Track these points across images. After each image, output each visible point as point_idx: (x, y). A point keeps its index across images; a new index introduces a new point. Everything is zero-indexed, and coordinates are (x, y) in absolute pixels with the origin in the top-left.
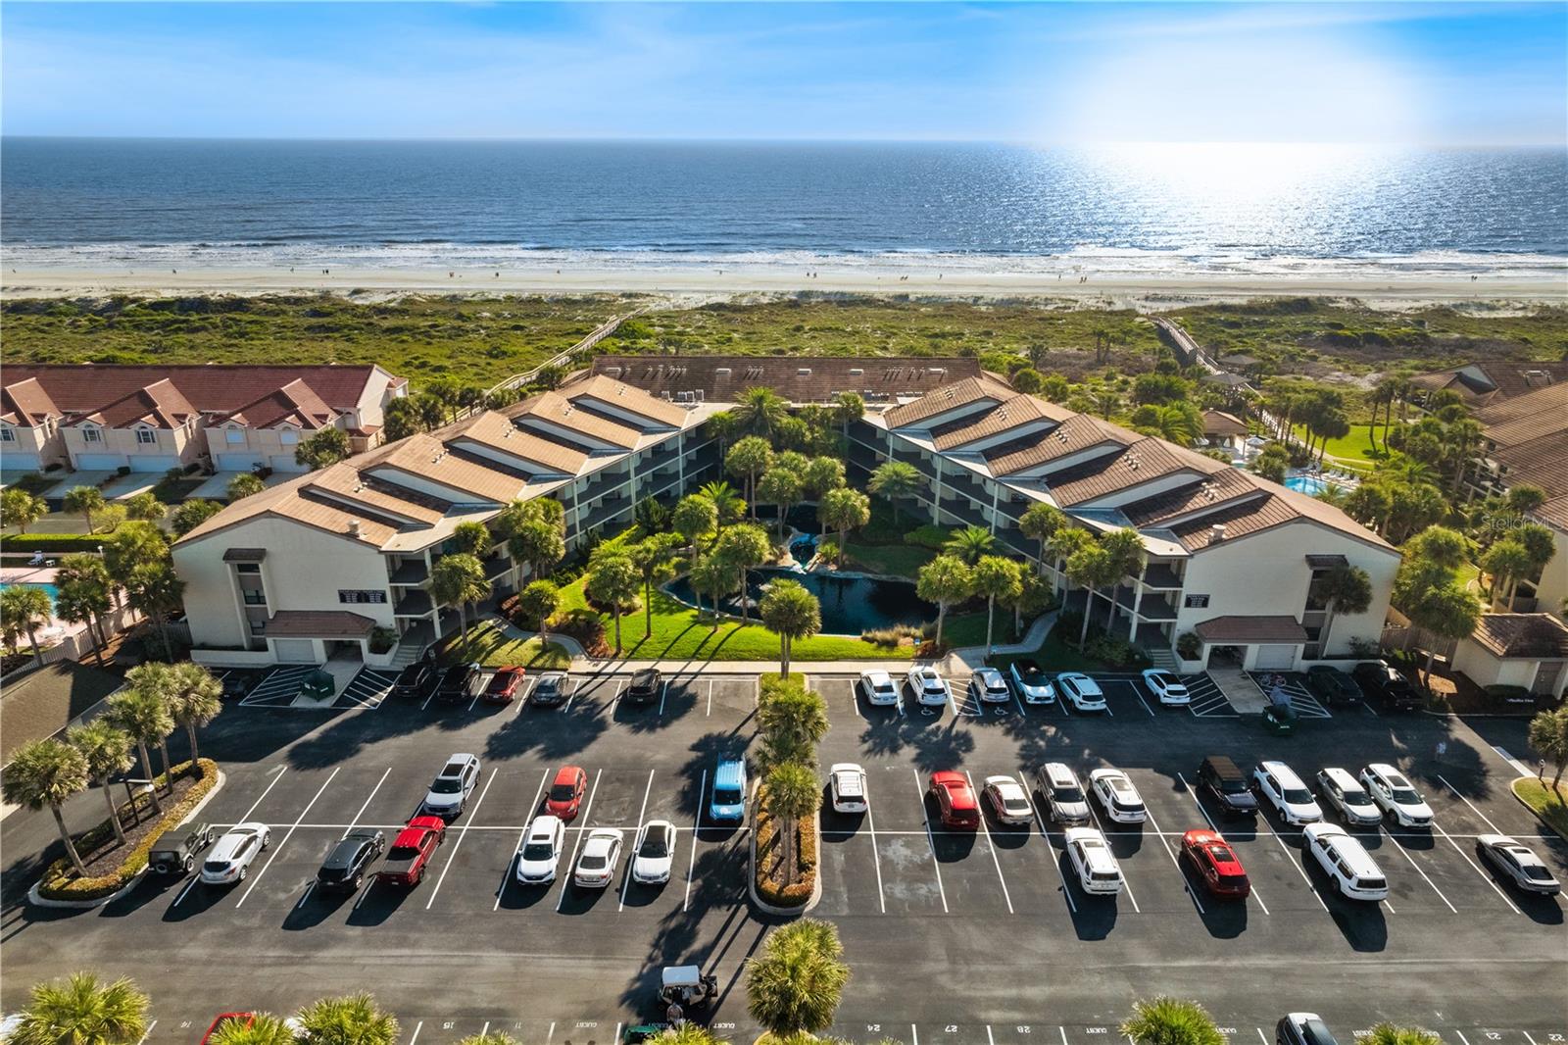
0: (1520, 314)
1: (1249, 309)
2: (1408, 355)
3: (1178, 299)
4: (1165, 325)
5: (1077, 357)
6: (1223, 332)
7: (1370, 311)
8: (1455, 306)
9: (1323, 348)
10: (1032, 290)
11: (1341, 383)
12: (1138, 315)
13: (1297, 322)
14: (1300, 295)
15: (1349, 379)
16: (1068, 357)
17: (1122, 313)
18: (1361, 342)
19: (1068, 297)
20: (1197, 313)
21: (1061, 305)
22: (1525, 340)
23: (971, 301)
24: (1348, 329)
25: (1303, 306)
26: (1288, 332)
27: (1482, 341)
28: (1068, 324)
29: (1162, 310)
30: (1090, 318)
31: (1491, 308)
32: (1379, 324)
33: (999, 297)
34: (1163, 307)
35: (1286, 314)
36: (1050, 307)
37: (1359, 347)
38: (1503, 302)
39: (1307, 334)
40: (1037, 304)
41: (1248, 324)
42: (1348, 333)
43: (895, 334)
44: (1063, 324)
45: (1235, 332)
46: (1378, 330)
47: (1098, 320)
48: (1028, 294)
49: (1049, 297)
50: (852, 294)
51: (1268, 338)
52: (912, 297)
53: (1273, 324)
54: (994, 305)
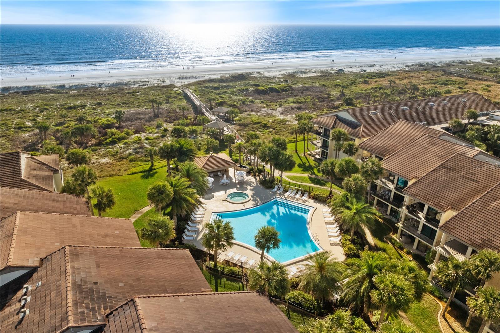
0: (315, 74)
1: (221, 80)
2: (288, 96)
3: (192, 77)
4: (186, 91)
5: (144, 113)
6: (212, 92)
7: (266, 77)
8: (293, 73)
9: (255, 96)
10: (128, 78)
11: (268, 115)
12: (175, 87)
13: (241, 85)
14: (240, 72)
15: (270, 112)
16: (139, 114)
17: (168, 86)
18: (268, 92)
19: (145, 80)
20: (200, 84)
21: (141, 84)
22: (324, 85)
23: (98, 86)
24: (262, 86)
25: (241, 77)
26: (239, 90)
27: (310, 87)
28: (142, 94)
29: (186, 83)
30: (153, 90)
31: (305, 73)
32: (272, 83)
33: (111, 82)
34: (186, 82)
35: (235, 82)
36: (136, 86)
37: (268, 94)
38: (308, 70)
39: (247, 90)
40: (130, 84)
41: (222, 88)
42: (262, 88)
43: (46, 109)
44: (139, 95)
45: (217, 92)
46: (273, 86)
47: (156, 91)
48: (125, 80)
49: (136, 80)
50: (34, 87)
51: (232, 93)
52: (67, 86)
53: (232, 87)
54: (109, 87)
